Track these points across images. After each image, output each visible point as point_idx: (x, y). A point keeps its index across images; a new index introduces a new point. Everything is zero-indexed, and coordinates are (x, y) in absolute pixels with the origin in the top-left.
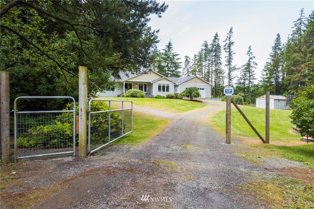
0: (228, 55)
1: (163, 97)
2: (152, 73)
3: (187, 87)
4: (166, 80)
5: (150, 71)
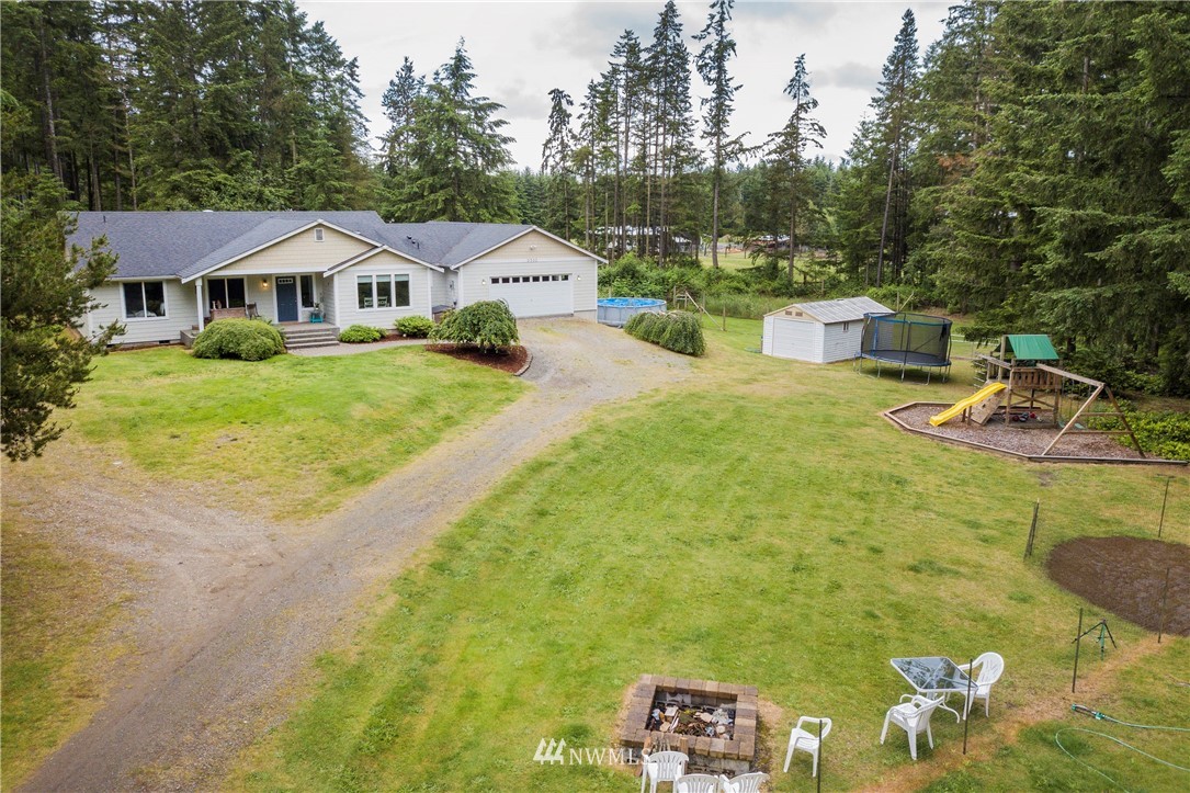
0: (715, 95)
1: (377, 335)
2: (324, 233)
3: (495, 276)
4: (393, 258)
5: (320, 225)
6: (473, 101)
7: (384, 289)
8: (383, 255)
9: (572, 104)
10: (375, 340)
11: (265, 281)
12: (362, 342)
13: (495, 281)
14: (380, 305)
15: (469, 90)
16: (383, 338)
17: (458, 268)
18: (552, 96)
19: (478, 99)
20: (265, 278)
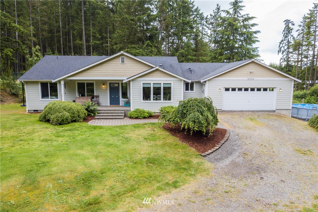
1: (146, 115)
2: (126, 60)
3: (227, 87)
4: (162, 74)
5: (122, 55)
6: (242, 17)
7: (157, 91)
8: (157, 72)
9: (294, 25)
10: (145, 118)
11: (104, 85)
12: (137, 118)
13: (227, 90)
14: (154, 100)
15: (241, 12)
16: (151, 116)
17: (205, 82)
18: (285, 23)
19: (244, 15)
20: (104, 82)
